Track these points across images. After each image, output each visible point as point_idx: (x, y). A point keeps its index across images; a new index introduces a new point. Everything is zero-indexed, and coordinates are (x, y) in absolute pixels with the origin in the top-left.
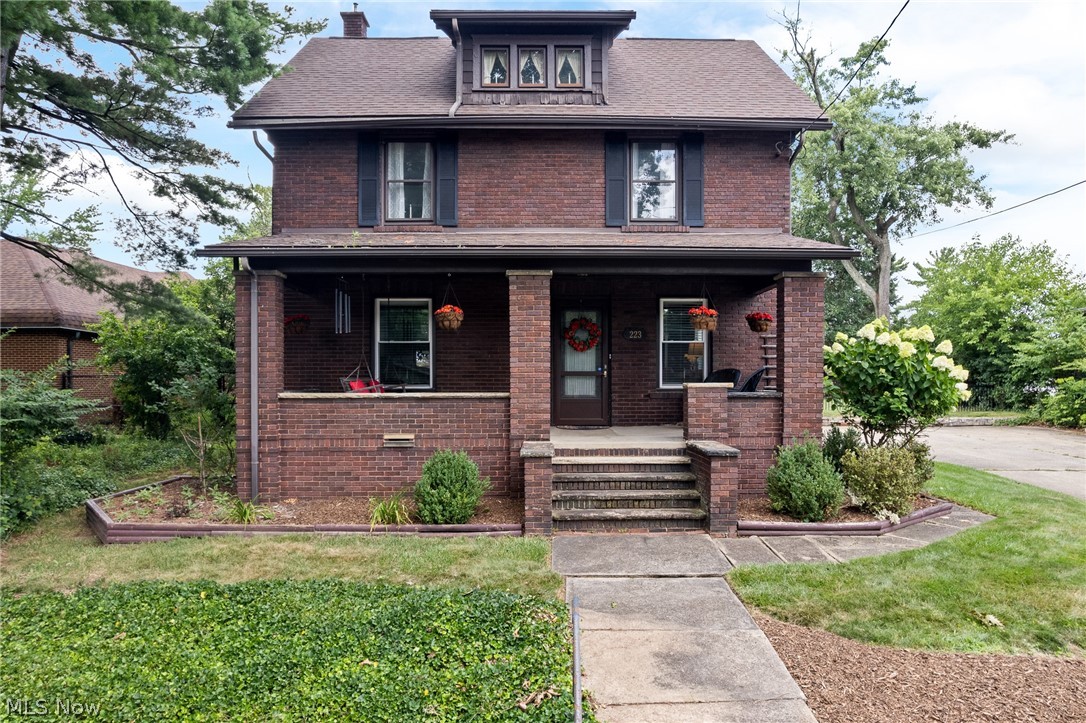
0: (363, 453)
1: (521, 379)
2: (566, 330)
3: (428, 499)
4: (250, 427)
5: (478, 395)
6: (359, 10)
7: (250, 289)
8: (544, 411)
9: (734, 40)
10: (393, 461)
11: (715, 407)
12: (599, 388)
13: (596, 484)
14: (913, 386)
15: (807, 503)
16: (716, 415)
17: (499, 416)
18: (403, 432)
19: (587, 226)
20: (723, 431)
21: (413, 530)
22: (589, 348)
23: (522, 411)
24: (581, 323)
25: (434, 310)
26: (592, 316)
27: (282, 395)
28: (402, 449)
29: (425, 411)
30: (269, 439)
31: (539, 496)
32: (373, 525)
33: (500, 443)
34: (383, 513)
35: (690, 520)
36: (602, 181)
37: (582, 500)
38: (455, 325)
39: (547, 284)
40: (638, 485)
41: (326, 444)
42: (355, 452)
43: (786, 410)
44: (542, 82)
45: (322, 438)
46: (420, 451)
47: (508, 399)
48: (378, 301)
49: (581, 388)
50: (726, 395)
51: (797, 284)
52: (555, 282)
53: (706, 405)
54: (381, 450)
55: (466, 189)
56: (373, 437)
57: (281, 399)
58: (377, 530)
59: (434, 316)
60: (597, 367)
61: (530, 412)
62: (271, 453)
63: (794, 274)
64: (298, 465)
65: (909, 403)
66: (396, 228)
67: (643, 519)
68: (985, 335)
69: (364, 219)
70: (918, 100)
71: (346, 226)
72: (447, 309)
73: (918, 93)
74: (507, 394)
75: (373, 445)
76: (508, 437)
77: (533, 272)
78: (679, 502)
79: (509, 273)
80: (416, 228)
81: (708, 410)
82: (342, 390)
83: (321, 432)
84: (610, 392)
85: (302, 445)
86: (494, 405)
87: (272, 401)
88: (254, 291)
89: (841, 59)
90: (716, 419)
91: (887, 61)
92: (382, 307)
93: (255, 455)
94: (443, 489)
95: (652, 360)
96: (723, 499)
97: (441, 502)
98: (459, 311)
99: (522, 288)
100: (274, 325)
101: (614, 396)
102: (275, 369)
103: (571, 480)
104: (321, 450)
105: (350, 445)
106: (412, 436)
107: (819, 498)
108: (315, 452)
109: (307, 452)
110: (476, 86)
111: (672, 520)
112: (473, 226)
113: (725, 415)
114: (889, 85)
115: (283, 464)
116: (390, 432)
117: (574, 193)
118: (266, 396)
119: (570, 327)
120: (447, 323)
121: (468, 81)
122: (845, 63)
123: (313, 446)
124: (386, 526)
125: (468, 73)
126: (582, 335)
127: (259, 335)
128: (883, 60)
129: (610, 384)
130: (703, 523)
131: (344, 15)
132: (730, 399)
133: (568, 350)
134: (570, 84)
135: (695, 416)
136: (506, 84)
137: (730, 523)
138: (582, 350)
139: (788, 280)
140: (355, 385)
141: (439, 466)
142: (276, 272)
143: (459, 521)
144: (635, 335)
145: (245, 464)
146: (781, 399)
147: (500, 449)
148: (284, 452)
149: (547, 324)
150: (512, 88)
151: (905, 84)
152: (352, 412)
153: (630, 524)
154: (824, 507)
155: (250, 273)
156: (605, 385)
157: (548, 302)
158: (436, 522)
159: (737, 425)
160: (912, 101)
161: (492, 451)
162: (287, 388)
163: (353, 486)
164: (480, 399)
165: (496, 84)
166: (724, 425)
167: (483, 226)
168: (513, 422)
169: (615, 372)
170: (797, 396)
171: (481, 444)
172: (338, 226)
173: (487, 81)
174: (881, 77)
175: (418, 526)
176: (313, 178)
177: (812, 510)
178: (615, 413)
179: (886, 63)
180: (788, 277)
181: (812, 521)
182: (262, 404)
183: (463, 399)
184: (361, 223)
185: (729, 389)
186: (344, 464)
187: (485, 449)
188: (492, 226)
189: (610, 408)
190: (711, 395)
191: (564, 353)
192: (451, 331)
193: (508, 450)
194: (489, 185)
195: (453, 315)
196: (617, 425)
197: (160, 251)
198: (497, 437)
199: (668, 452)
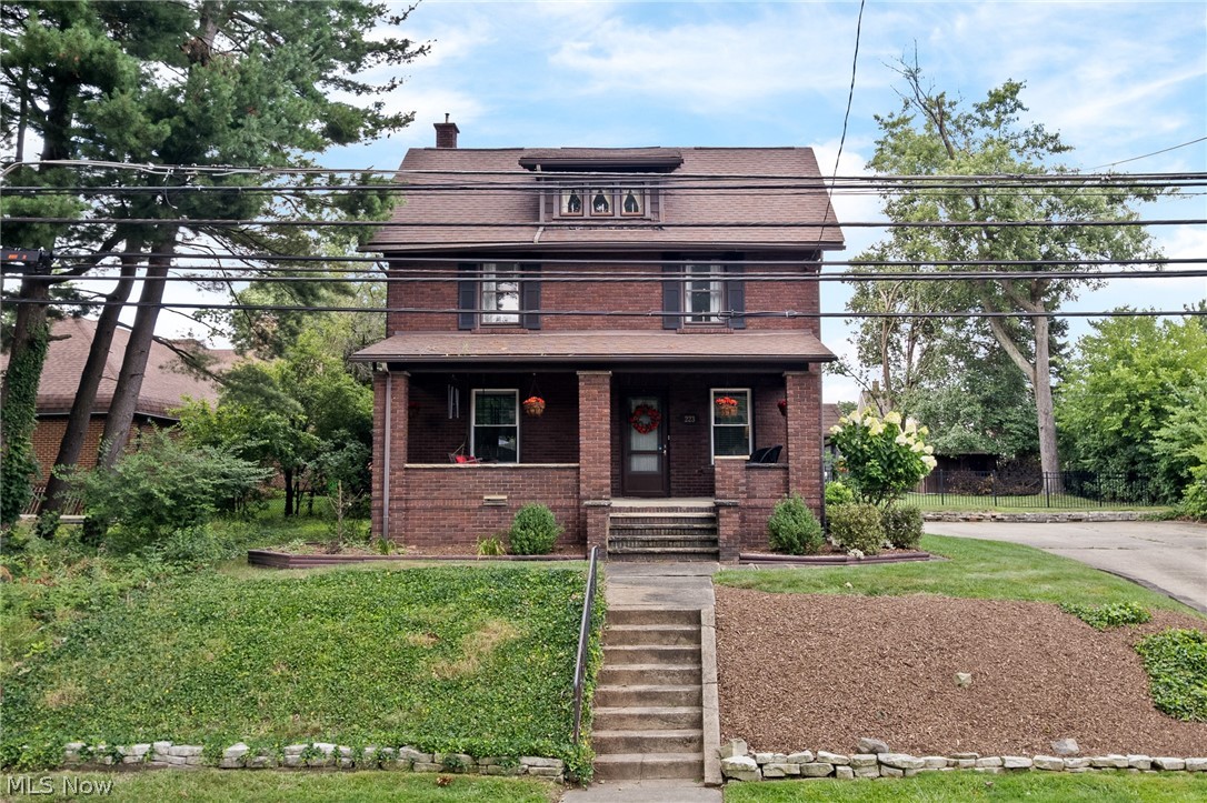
0: (468, 510)
1: (588, 453)
2: (632, 416)
3: (519, 537)
4: (383, 490)
5: (556, 465)
6: (450, 121)
7: (385, 385)
8: (606, 478)
9: (793, 149)
10: (490, 516)
11: (736, 475)
12: (661, 464)
13: (642, 531)
14: (885, 458)
15: (790, 540)
16: (737, 480)
17: (572, 481)
18: (499, 494)
19: (647, 329)
20: (743, 492)
21: (508, 559)
22: (651, 430)
23: (589, 477)
24: (643, 410)
25: (521, 400)
26: (653, 403)
27: (407, 465)
28: (497, 507)
29: (516, 477)
30: (397, 499)
31: (597, 534)
32: (479, 556)
33: (572, 503)
34: (486, 548)
35: (708, 553)
36: (660, 291)
37: (631, 541)
38: (539, 412)
39: (608, 381)
40: (674, 531)
41: (439, 503)
42: (462, 509)
43: (791, 477)
44: (610, 212)
45: (437, 499)
46: (511, 508)
47: (578, 468)
48: (474, 391)
49: (645, 465)
50: (744, 465)
51: (796, 381)
52: (614, 381)
53: (729, 473)
54: (481, 508)
55: (548, 299)
56: (475, 498)
57: (407, 469)
58: (483, 559)
59: (522, 406)
60: (659, 445)
61: (595, 478)
62: (398, 510)
63: (794, 373)
64: (418, 519)
65: (884, 471)
66: (490, 331)
67: (673, 553)
68: (1127, 419)
69: (463, 324)
70: (1065, 149)
71: (448, 329)
72: (533, 400)
73: (1064, 142)
74: (577, 465)
75: (475, 504)
76: (578, 498)
77: (597, 373)
78: (703, 542)
79: (578, 373)
80: (506, 331)
81: (731, 477)
82: (449, 462)
83: (436, 494)
84: (669, 468)
85: (421, 504)
86: (568, 473)
87: (400, 470)
88: (389, 387)
89: (974, 105)
90: (737, 485)
91: (1025, 106)
92: (477, 395)
93: (386, 510)
94: (529, 530)
95: (704, 441)
96: (729, 537)
97: (528, 539)
98: (542, 402)
99: (590, 384)
100: (402, 411)
101: (673, 471)
102: (402, 444)
103: (623, 528)
104: (436, 508)
105: (458, 504)
106: (505, 497)
107: (799, 537)
108: (432, 509)
109: (425, 509)
110: (556, 216)
111: (694, 553)
112: (553, 329)
113: (744, 481)
114: (1032, 130)
115: (406, 519)
116: (489, 494)
117: (636, 302)
118: (396, 466)
119: (635, 414)
120: (533, 411)
121: (549, 211)
122: (980, 109)
123: (429, 504)
124: (489, 556)
125: (549, 205)
126: (645, 420)
127: (392, 420)
128: (1020, 106)
129: (669, 461)
130: (716, 556)
131: (436, 126)
132: (748, 468)
133: (634, 432)
134: (633, 213)
135: (721, 481)
136: (580, 213)
137: (734, 555)
138: (645, 432)
139: (789, 378)
140: (460, 458)
141: (527, 514)
142: (406, 373)
143: (541, 553)
144: (689, 419)
145: (378, 518)
146: (787, 469)
147: (573, 507)
148: (407, 509)
149: (608, 411)
150: (585, 217)
151: (1050, 130)
152: (459, 479)
153: (664, 556)
154: (803, 544)
155: (387, 373)
156: (666, 462)
157: (608, 395)
158: (524, 554)
159: (754, 489)
160: (1058, 149)
161: (566, 509)
162: (409, 462)
163: (460, 536)
164: (557, 468)
165: (573, 213)
166: (743, 488)
167: (561, 330)
168: (582, 486)
169: (672, 451)
170: (799, 466)
171: (558, 503)
172: (442, 329)
173: (565, 210)
174: (1021, 123)
175: (510, 557)
176: (421, 290)
177: (795, 546)
178: (673, 486)
179: (1023, 109)
180: (790, 375)
181: (795, 554)
182: (393, 471)
183: (544, 468)
184: (461, 327)
185: (747, 461)
186: (453, 518)
187: (561, 507)
188: (569, 329)
189: (669, 482)
190: (733, 465)
191: (630, 435)
192: (536, 416)
193: (578, 508)
194: (567, 295)
195: (536, 404)
196: (676, 496)
197: (261, 341)
198: (570, 498)
199: (702, 510)
